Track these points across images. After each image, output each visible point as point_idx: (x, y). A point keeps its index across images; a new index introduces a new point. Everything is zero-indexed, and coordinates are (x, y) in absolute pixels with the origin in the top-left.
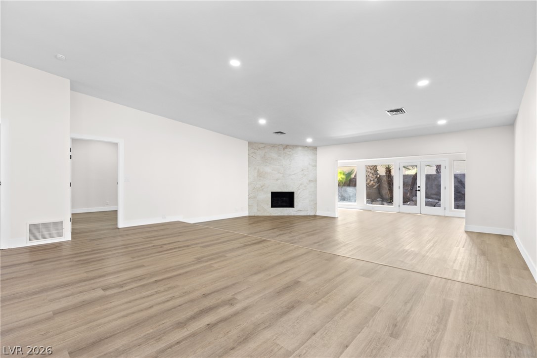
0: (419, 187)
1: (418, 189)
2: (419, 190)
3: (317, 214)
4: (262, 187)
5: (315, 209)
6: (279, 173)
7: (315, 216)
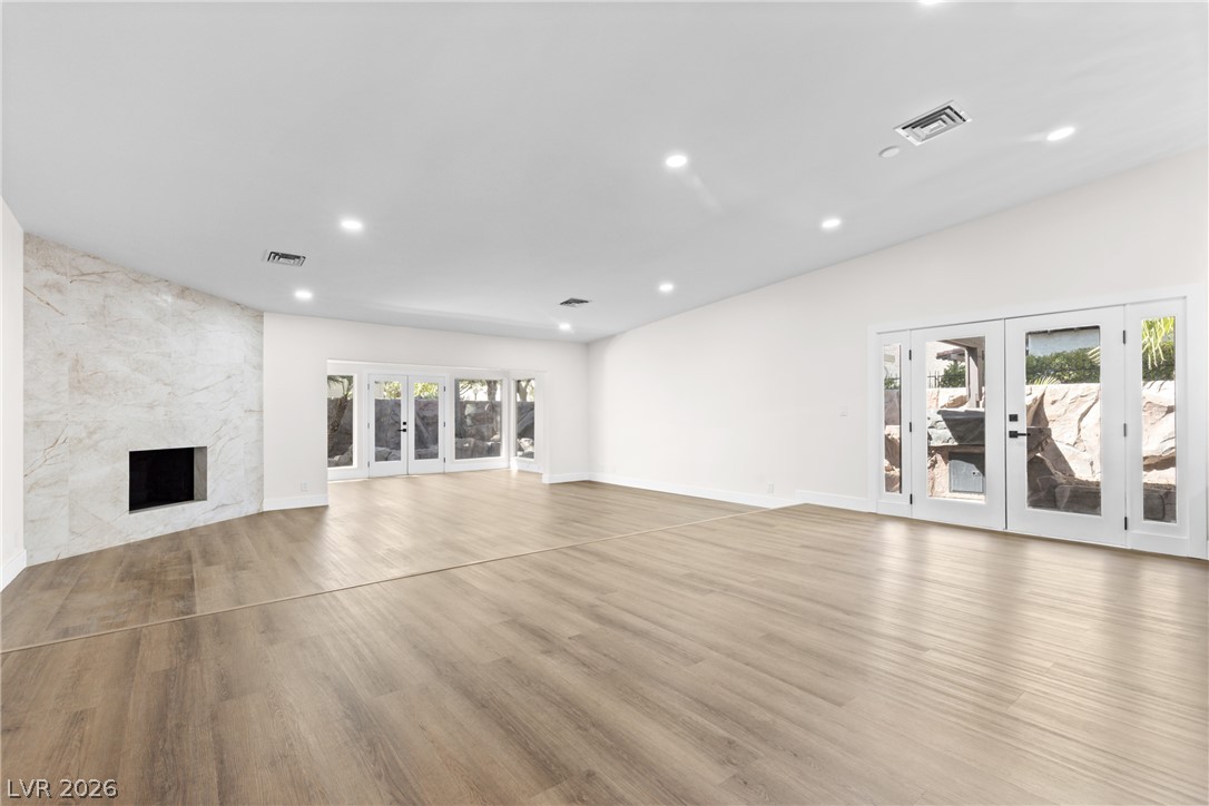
0: (405, 423)
1: (403, 427)
2: (405, 430)
3: (266, 508)
4: (91, 434)
5: (259, 493)
6: (157, 380)
7: (261, 514)
